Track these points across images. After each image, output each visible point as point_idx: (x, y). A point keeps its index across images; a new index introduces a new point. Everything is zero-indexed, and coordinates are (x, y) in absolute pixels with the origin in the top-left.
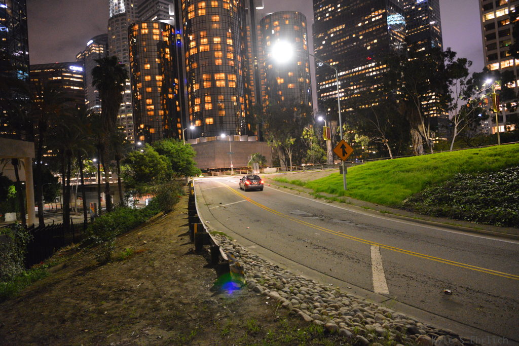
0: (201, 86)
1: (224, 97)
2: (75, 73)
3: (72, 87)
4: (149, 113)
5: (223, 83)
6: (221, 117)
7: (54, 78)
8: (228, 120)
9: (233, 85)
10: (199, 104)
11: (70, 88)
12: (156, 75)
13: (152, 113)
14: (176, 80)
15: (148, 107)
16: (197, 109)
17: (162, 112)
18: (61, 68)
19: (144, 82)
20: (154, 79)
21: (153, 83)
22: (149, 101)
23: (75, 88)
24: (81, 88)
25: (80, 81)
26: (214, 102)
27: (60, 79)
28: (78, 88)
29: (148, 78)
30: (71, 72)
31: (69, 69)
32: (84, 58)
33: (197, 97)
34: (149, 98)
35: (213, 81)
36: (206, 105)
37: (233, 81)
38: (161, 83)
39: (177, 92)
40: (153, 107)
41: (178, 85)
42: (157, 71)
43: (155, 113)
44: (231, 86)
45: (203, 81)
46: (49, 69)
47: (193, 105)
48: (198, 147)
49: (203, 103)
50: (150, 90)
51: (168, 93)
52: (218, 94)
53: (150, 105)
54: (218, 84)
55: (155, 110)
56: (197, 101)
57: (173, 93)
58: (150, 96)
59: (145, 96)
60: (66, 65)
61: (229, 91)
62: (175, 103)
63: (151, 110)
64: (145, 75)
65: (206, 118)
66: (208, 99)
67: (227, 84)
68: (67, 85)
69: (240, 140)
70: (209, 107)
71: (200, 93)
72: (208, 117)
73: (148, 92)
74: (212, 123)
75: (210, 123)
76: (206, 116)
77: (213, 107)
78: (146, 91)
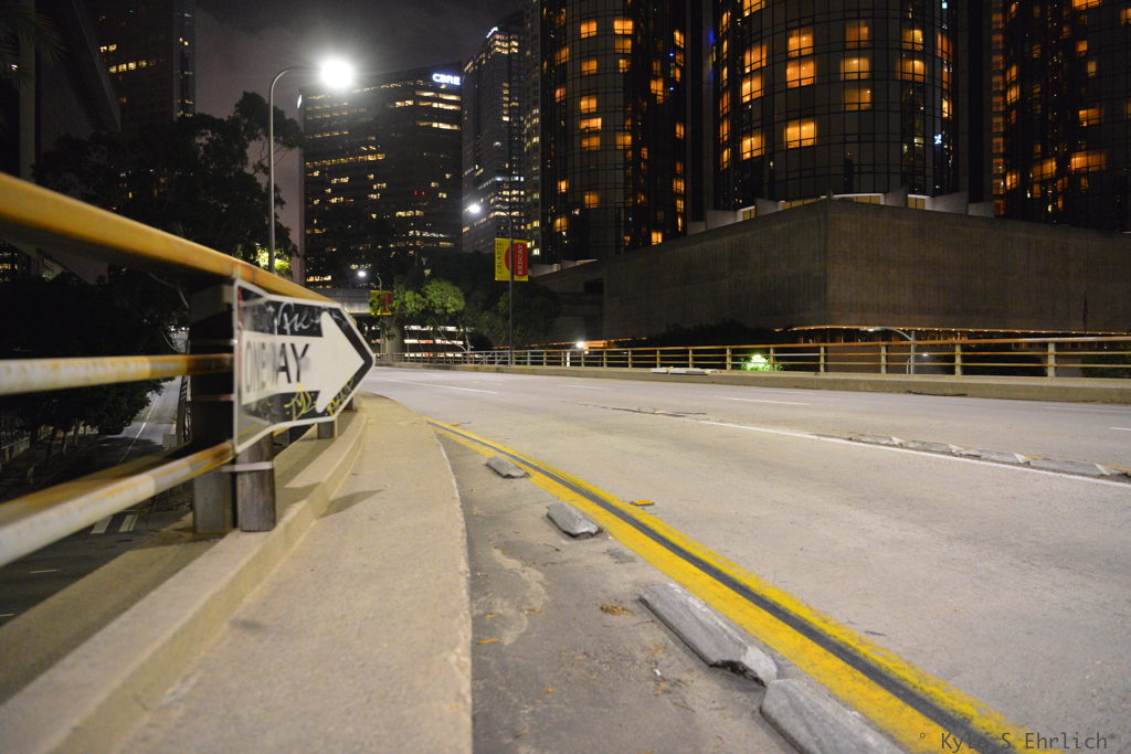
1: (872, 31)
2: (446, 91)
3: (435, 125)
4: (585, 143)
7: (398, 104)
8: (881, 126)
10: (761, 70)
11: (430, 127)
12: (615, 16)
13: (595, 142)
14: (678, 37)
15: (584, 124)
16: (750, 88)
17: (628, 139)
18: (415, 80)
19: (577, 44)
20: (606, 31)
21: (603, 43)
22: (587, 104)
23: (442, 126)
24: (455, 128)
25: (454, 110)
27: (409, 106)
28: (448, 127)
29: (589, 29)
30: (436, 88)
31: (432, 81)
32: (479, 70)
33: (756, 40)
34: (589, 95)
36: (790, 71)
38: (628, 43)
39: (678, 74)
40: (597, 123)
41: (684, 51)
47: (737, 78)
49: (779, 58)
50: (592, 66)
51: (650, 75)
53: (590, 115)
55: (605, 133)
56: (754, 59)
57: (666, 77)
58: (590, 86)
59: (577, 88)
60: (425, 72)
61: (893, 5)
63: (593, 132)
64: (581, 20)
65: (786, 122)
66: (800, 43)
68: (424, 120)
70: (800, 74)
71: (767, 23)
72: (795, 119)
73: (587, 73)
74: (810, 142)
75: (804, 143)
76: (786, 113)
77: (820, 73)
78: (581, 72)
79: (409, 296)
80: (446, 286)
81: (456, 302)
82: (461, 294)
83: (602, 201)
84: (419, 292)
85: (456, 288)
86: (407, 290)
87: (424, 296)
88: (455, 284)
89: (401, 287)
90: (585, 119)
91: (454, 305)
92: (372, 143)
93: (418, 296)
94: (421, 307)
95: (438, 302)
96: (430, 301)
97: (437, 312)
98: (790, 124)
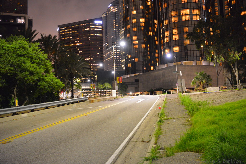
0: (170, 22)
1: (189, 29)
2: (98, 25)
3: (95, 35)
4: (134, 47)
5: (188, 17)
6: (186, 46)
7: (85, 29)
8: (192, 48)
9: (197, 18)
10: (168, 36)
11: (94, 35)
12: (140, 18)
13: (137, 46)
14: (155, 21)
15: (134, 42)
16: (166, 40)
17: (144, 45)
18: (90, 23)
19: (132, 24)
20: (138, 21)
21: (138, 24)
22: (135, 38)
23: (98, 35)
24: (101, 35)
25: (100, 30)
26: (180, 33)
27: (88, 30)
28: (99, 35)
29: (134, 21)
30: (95, 25)
31: (94, 23)
32: (106, 16)
33: (167, 30)
34: (135, 36)
35: (179, 16)
36: (173, 37)
37: (196, 15)
38: (144, 24)
39: (156, 30)
40: (137, 42)
41: (157, 24)
42: (141, 15)
43: (139, 47)
44: (196, 20)
45: (172, 17)
46: (82, 24)
47: (164, 37)
48: (165, 71)
49: (171, 34)
50: (135, 29)
51: (149, 31)
52: (183, 27)
53: (135, 40)
54: (184, 18)
55: (139, 44)
56: (167, 34)
57: (153, 31)
58: (135, 34)
59: (132, 34)
60: (92, 21)
61: (193, 23)
62: (154, 38)
63: (136, 44)
64: (132, 19)
65: (173, 47)
66: (175, 31)
67: (191, 18)
68: (92, 34)
69: (203, 65)
70: (176, 37)
71: (169, 27)
72: (175, 46)
73: (134, 31)
74: (178, 51)
75: (177, 51)
76: (173, 45)
77: (179, 37)
78: (133, 31)
79: (101, 86)
80: (108, 84)
81: (110, 86)
82: (110, 85)
83: (139, 60)
84: (103, 85)
85: (110, 84)
86: (101, 84)
87: (104, 86)
88: (109, 83)
89: (100, 84)
90: (134, 41)
91: (109, 87)
92: (78, 40)
93: (103, 86)
94: (104, 88)
95: (106, 87)
96: (105, 87)
97: (106, 88)
98: (174, 47)
